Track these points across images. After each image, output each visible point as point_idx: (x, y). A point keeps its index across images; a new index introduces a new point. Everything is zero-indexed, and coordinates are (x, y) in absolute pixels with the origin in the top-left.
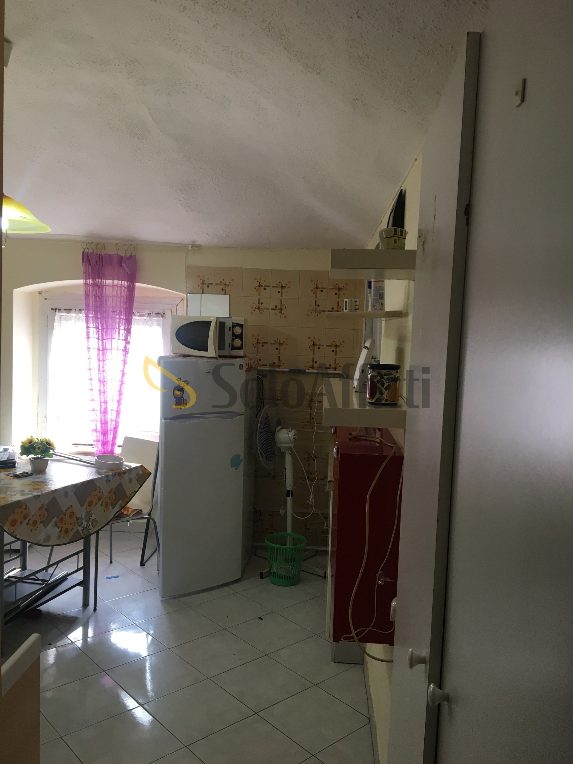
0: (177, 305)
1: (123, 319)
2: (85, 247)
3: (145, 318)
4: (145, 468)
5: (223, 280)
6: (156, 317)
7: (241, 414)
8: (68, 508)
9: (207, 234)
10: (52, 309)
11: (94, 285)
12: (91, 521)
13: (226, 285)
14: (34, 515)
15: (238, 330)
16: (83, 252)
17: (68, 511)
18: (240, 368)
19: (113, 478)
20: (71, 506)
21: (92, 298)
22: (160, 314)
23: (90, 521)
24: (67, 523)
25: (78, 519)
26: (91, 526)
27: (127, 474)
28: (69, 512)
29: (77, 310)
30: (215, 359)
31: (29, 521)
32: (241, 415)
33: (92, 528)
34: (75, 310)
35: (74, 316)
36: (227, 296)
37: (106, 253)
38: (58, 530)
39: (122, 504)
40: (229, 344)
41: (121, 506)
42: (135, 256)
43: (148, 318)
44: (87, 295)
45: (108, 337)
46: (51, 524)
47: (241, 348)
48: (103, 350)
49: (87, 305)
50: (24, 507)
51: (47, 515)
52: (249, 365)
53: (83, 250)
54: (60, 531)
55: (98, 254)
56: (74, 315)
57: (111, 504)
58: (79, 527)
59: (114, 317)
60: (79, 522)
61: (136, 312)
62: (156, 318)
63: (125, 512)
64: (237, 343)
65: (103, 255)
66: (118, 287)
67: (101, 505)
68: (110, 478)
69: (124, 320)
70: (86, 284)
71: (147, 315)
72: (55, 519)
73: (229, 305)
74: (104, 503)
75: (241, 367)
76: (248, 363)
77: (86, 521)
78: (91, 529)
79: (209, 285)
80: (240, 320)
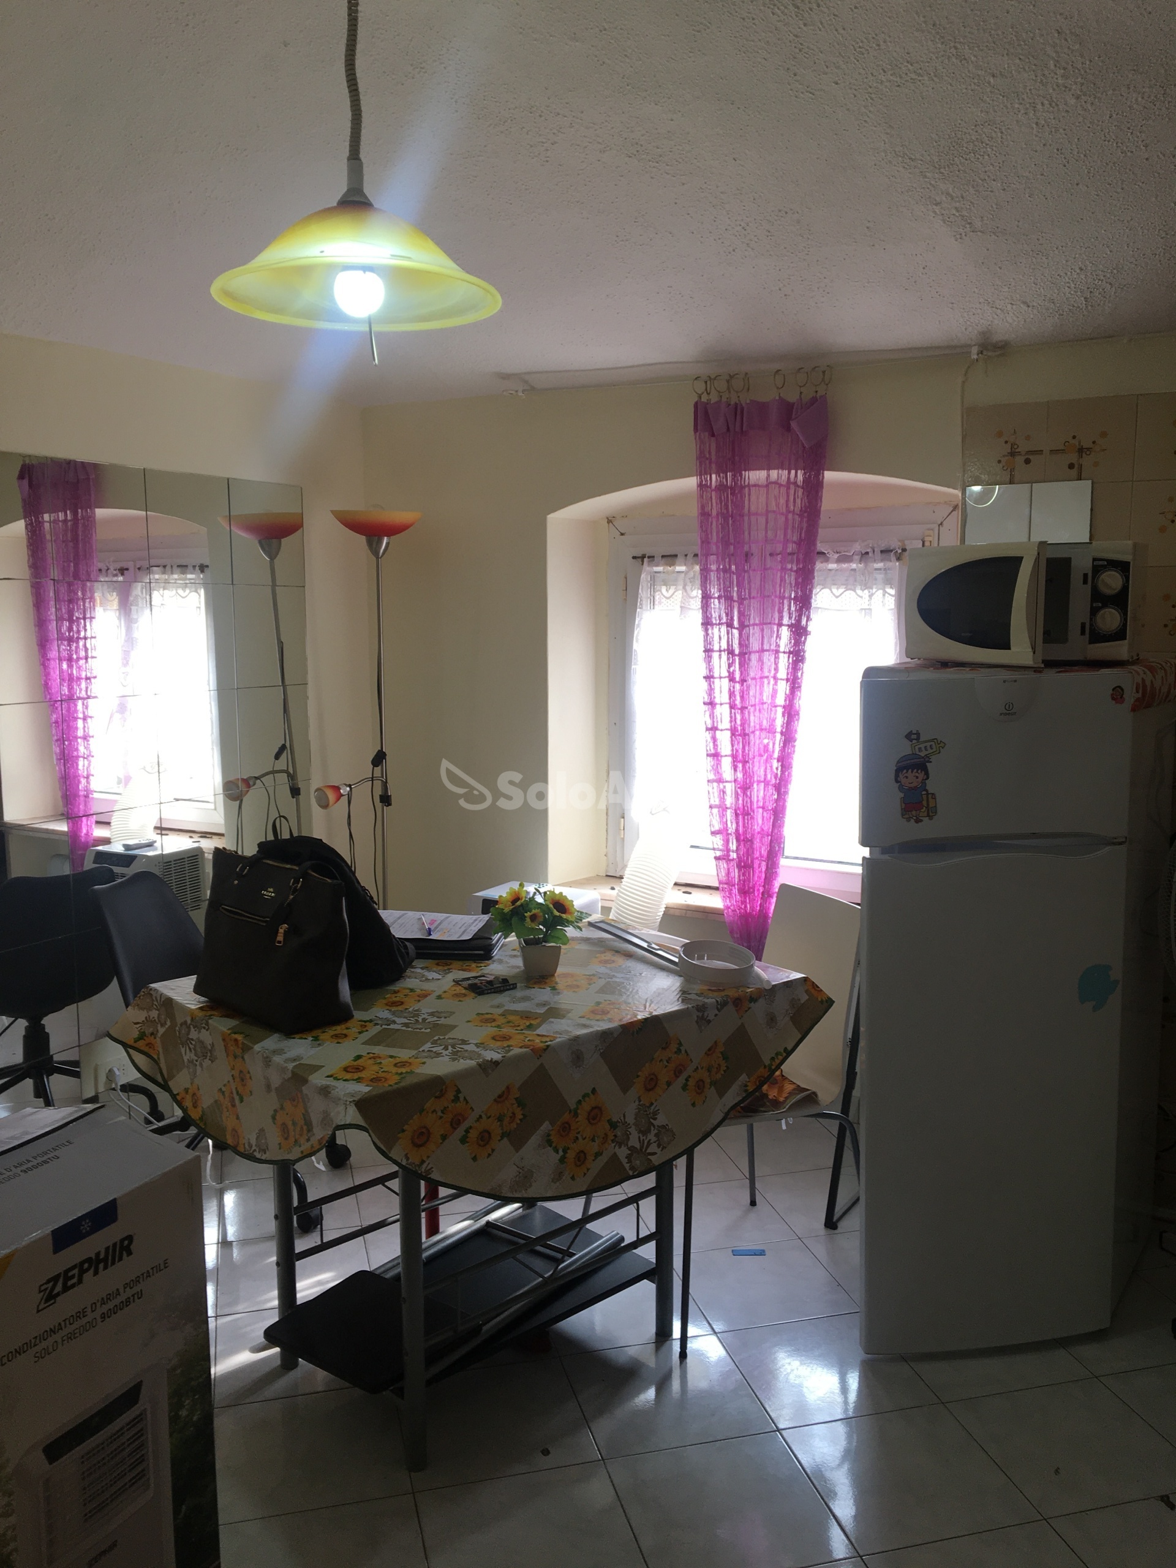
0: (941, 524)
1: (791, 570)
2: (700, 387)
3: (854, 566)
4: (815, 986)
5: (1074, 437)
6: (882, 561)
7: (1115, 841)
8: (584, 1096)
9: (1024, 303)
10: (634, 558)
11: (721, 488)
12: (654, 1132)
13: (1081, 451)
14: (484, 1116)
15: (1112, 581)
16: (696, 405)
17: (583, 1103)
18: (1113, 699)
19: (717, 1012)
20: (594, 1091)
21: (718, 520)
22: (892, 551)
23: (649, 1131)
24: (582, 1136)
25: (613, 1125)
26: (655, 1144)
27: (761, 1001)
28: (586, 1106)
29: (690, 556)
30: (1035, 671)
31: (467, 1131)
32: (1114, 844)
33: (658, 1151)
34: (686, 555)
35: (683, 572)
36: (1086, 485)
37: (750, 400)
38: (555, 1158)
39: (748, 1084)
40: (1083, 626)
41: (746, 1091)
42: (824, 397)
43: (861, 566)
44: (704, 514)
45: (755, 619)
46: (535, 1140)
47: (1120, 635)
48: (742, 655)
49: (705, 542)
50: (451, 1095)
51: (522, 1117)
52: (1144, 686)
53: (696, 399)
54: (562, 1160)
55: (732, 403)
56: (683, 568)
57: (714, 1083)
58: (620, 1147)
59: (768, 566)
60: (619, 1134)
61: (831, 552)
62: (880, 565)
63: (773, 1094)
64: (1110, 619)
65: (744, 405)
66: (779, 487)
67: (685, 1087)
68: (711, 1014)
69: (793, 573)
70: (701, 486)
71: (857, 557)
72: (546, 1126)
73: (1092, 510)
74: (691, 1083)
75: (1118, 694)
76: (1140, 682)
77: (640, 1132)
78: (655, 1154)
79: (1030, 457)
80: (1118, 548)
